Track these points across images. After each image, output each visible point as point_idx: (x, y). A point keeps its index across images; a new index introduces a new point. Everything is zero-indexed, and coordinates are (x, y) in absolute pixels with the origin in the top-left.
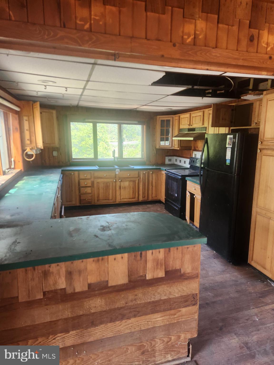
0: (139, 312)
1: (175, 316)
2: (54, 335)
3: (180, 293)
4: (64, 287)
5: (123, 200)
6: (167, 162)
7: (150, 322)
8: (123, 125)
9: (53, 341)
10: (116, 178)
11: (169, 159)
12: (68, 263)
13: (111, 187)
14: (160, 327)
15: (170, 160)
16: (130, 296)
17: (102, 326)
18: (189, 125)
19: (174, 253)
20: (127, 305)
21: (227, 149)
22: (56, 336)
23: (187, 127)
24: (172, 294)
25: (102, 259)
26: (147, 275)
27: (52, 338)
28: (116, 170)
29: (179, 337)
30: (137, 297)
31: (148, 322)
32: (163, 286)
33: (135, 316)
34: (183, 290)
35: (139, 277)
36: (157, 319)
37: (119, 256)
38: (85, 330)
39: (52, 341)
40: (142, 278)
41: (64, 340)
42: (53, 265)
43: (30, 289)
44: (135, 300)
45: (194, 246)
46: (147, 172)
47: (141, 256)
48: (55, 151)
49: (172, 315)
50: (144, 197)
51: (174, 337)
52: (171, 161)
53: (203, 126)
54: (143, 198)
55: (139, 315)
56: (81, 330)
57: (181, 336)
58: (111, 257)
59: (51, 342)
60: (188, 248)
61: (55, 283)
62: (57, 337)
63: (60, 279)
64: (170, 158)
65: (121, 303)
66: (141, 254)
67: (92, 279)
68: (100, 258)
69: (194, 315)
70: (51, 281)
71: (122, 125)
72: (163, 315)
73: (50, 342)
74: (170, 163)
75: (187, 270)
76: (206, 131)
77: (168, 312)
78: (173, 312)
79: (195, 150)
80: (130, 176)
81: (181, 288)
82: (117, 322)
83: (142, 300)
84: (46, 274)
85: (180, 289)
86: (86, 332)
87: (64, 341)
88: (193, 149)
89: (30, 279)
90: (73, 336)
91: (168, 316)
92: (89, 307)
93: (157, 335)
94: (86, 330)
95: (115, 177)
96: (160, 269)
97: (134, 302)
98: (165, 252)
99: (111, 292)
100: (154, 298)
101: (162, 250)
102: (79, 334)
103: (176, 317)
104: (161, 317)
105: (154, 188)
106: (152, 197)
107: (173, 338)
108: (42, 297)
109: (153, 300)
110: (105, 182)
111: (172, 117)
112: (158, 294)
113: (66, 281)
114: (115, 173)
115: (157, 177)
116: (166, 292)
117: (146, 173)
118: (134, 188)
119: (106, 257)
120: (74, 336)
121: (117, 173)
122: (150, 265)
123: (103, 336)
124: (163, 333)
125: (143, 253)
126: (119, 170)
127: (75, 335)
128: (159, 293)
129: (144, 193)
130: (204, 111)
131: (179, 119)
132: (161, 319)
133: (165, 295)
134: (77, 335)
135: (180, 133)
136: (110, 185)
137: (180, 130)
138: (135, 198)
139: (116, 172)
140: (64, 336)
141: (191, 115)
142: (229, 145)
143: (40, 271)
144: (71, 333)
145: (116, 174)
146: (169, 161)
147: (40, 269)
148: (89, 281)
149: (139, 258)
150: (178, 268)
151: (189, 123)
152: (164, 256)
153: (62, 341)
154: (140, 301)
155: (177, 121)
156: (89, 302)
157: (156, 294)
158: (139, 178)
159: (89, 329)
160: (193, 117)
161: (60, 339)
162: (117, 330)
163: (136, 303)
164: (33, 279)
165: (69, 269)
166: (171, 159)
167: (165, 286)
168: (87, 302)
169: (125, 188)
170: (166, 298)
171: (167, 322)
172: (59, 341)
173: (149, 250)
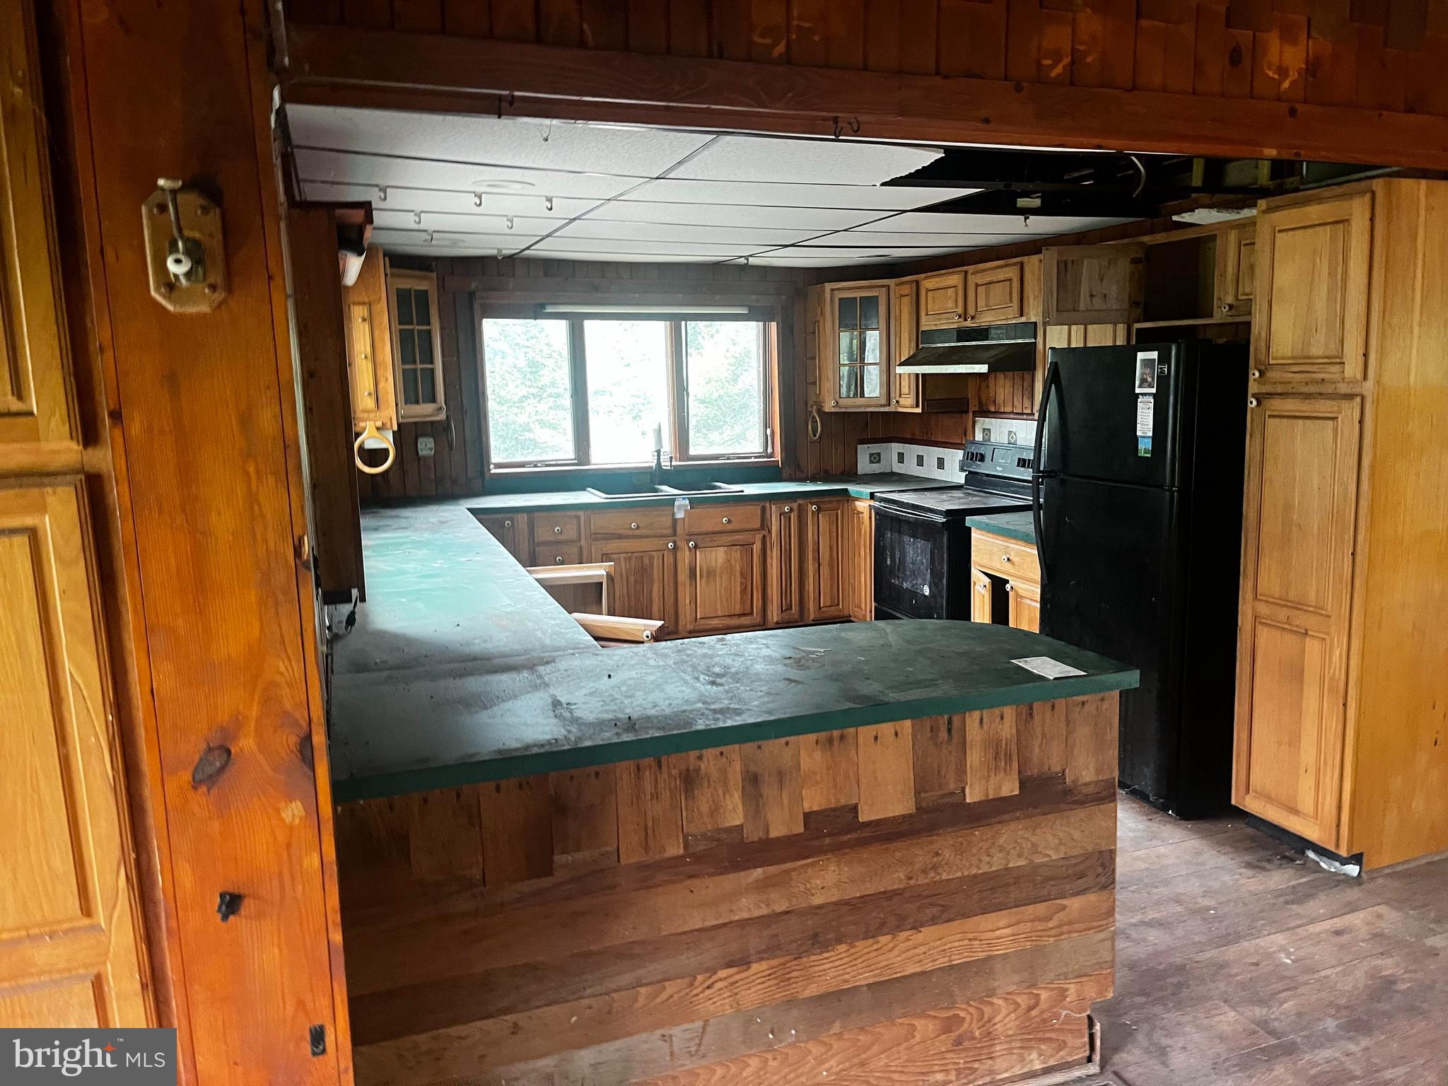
0: (945, 908)
1: (1050, 925)
2: (709, 975)
3: (1063, 848)
4: (738, 823)
5: (702, 622)
6: (864, 466)
7: (977, 942)
8: (688, 322)
9: (708, 992)
10: (675, 534)
11: (871, 455)
12: (749, 747)
13: (656, 573)
14: (1005, 956)
15: (875, 458)
16: (919, 853)
17: (842, 948)
18: (960, 316)
19: (1044, 720)
20: (912, 882)
21: (1139, 400)
22: (714, 978)
23: (954, 323)
24: (1040, 849)
25: (842, 737)
26: (967, 790)
27: (704, 981)
28: (676, 503)
29: (1063, 993)
30: (940, 858)
31: (970, 940)
32: (1013, 825)
33: (934, 921)
34: (1072, 839)
35: (944, 796)
36: (998, 933)
37: (886, 729)
38: (795, 959)
39: (702, 992)
40: (954, 800)
41: (736, 991)
42: (710, 753)
43: (650, 824)
44: (934, 868)
45: (1102, 700)
46: (795, 506)
47: (949, 731)
48: (425, 435)
49: (1040, 919)
50: (786, 610)
51: (1048, 994)
52: (879, 461)
53: (1023, 319)
54: (784, 613)
55: (945, 916)
56: (782, 960)
57: (1067, 990)
58: (866, 732)
59: (701, 995)
60: (1083, 703)
61: (715, 810)
62: (716, 982)
63: (728, 797)
64: (875, 448)
65: (896, 876)
66: (950, 722)
67: (814, 800)
68: (836, 733)
69: (1104, 922)
70: (704, 801)
71: (683, 323)
72: (1014, 920)
73: (697, 995)
74: (876, 468)
75: (1084, 773)
76: (1035, 339)
77: (1030, 910)
78: (1040, 909)
79: (986, 413)
80: (729, 527)
81: (1065, 831)
82: (884, 939)
83: (954, 868)
84: (690, 780)
85: (1061, 835)
86: (798, 968)
87: (736, 994)
88: (976, 409)
89: (649, 797)
90: (760, 981)
91: (1029, 924)
92: (806, 888)
93: (997, 984)
94: (796, 962)
95: (669, 531)
96: (1005, 771)
97: (932, 874)
98: (1018, 715)
99: (864, 843)
100: (988, 863)
101: (1009, 712)
102: (778, 974)
103: (1051, 929)
104: (1009, 927)
105: (825, 571)
106: (820, 608)
107: (1044, 995)
108: (681, 851)
109: (985, 869)
110: (632, 553)
111: (884, 286)
112: (1000, 852)
113: (743, 804)
114: (673, 514)
115: (835, 526)
116: (1024, 845)
117: (791, 510)
118: (746, 575)
119: (852, 730)
120: (763, 979)
121: (680, 515)
122: (974, 757)
123: (846, 981)
124: (1016, 978)
125: (956, 720)
126: (687, 502)
127: (764, 977)
128: (1002, 849)
129: (785, 593)
130: (1022, 264)
131: (918, 295)
132: (1008, 931)
133: (1020, 856)
134: (772, 976)
135: (920, 346)
136: (652, 565)
137: (922, 337)
138: (752, 613)
139: (676, 510)
140: (737, 977)
141: (970, 277)
142: (1146, 384)
143: (674, 772)
144: (755, 967)
145: (675, 521)
146: (871, 462)
147: (675, 764)
148: (807, 806)
149: (943, 734)
150: (1057, 768)
151: (960, 310)
152: (1014, 731)
153: (730, 994)
154: (948, 873)
155: (906, 300)
156: (805, 872)
157: (993, 851)
158: (764, 532)
159: (805, 959)
160: (977, 285)
161: (726, 987)
162: (884, 963)
163: (938, 878)
164: (656, 796)
165: (752, 768)
166: (879, 454)
167: (1020, 827)
168: (801, 873)
169: (710, 573)
170: (1021, 862)
171: (1028, 943)
172: (724, 993)
173: (971, 710)
